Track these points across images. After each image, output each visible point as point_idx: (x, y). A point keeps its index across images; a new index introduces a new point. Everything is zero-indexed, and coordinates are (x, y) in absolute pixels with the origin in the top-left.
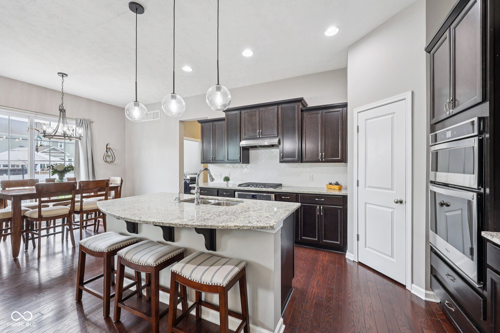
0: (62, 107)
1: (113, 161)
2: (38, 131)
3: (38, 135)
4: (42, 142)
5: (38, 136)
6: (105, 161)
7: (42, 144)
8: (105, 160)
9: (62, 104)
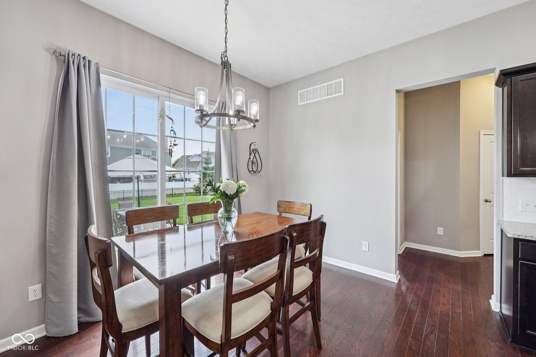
0: (226, 58)
1: (259, 169)
2: (172, 119)
3: (172, 127)
4: (176, 139)
5: (171, 129)
6: (250, 171)
7: (176, 143)
8: (251, 169)
9: (226, 51)
